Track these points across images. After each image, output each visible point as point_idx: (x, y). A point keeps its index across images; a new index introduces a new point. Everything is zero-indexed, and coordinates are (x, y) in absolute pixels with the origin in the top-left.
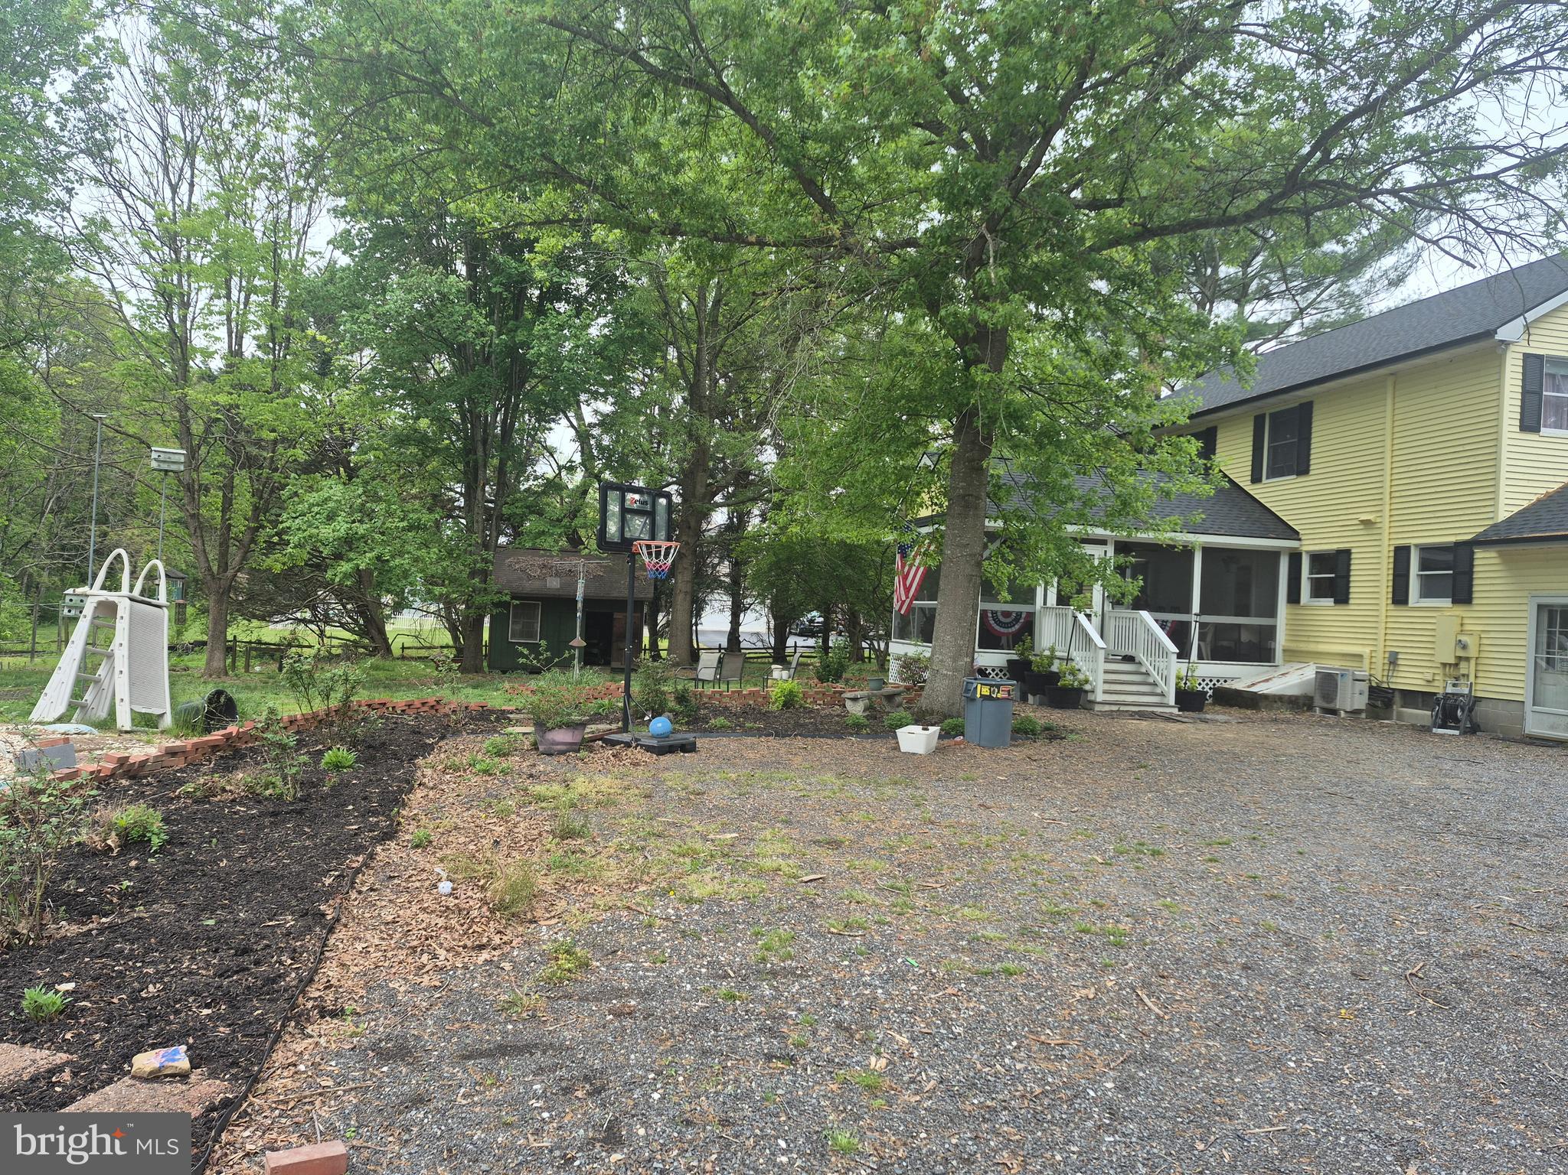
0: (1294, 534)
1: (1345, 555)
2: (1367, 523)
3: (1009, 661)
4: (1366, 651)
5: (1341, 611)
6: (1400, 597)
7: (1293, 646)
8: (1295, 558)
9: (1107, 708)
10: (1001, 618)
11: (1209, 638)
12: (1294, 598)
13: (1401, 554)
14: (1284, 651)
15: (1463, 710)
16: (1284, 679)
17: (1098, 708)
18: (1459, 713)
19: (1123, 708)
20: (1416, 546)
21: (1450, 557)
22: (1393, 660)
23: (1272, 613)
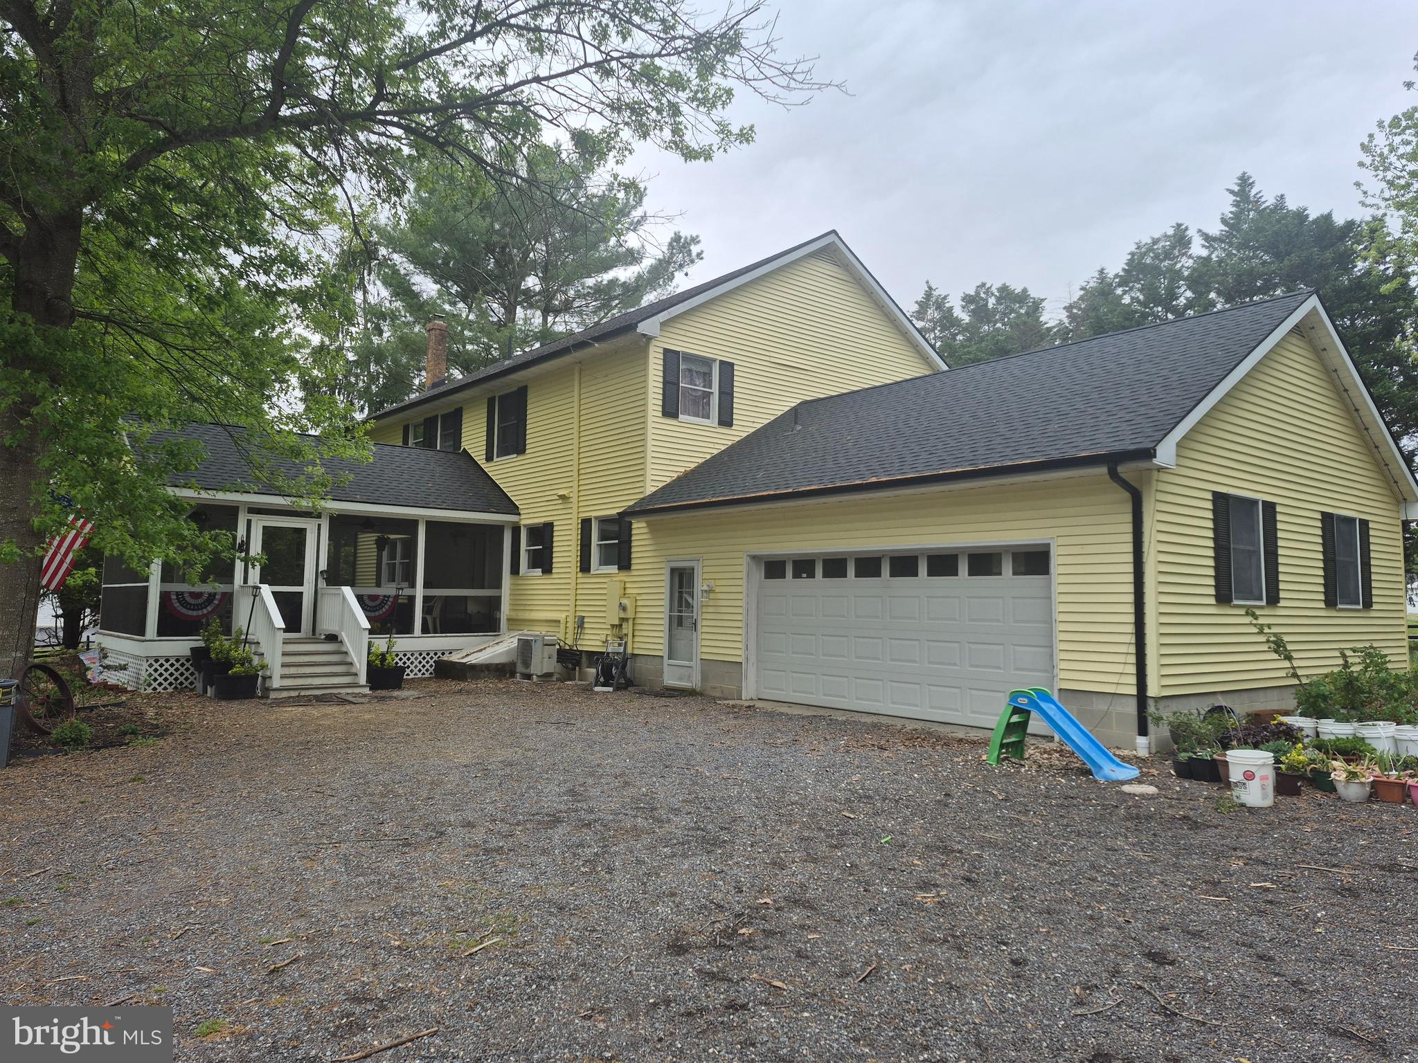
0: (513, 509)
1: (549, 527)
2: (563, 497)
3: (192, 649)
4: (561, 616)
5: (547, 580)
6: (585, 567)
7: (514, 615)
8: (516, 530)
9: (285, 694)
10: (188, 599)
11: (436, 612)
12: (515, 570)
13: (586, 523)
14: (508, 620)
15: (617, 668)
16: (497, 648)
17: (273, 695)
18: (614, 671)
19: (303, 693)
20: (596, 518)
21: (615, 528)
22: (581, 623)
23: (498, 586)
